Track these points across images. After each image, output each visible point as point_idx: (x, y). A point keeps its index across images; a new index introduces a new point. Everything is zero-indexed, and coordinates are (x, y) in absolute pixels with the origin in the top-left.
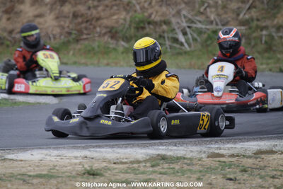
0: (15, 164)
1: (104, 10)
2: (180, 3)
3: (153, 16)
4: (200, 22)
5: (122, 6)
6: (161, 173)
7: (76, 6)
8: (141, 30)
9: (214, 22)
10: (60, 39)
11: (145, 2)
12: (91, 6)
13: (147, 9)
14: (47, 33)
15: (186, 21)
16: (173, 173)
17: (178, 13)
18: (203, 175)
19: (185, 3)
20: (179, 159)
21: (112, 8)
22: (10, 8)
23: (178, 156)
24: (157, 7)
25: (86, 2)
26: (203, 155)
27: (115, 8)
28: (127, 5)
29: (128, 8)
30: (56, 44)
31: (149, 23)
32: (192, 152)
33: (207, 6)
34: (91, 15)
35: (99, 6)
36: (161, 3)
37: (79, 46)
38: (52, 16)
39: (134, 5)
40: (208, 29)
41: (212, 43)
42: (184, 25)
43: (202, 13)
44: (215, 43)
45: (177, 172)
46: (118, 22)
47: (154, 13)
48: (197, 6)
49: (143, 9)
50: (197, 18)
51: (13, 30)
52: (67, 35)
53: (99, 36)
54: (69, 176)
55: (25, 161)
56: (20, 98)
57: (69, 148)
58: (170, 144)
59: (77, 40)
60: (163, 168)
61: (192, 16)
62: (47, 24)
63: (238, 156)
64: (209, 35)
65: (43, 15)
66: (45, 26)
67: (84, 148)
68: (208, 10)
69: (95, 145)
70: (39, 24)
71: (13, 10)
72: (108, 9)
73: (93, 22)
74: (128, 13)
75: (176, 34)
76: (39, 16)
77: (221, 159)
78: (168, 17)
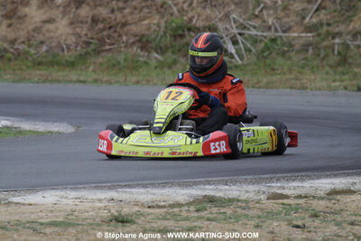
0: (23, 209)
1: (131, 13)
2: (228, 4)
3: (194, 21)
4: (254, 27)
5: (155, 8)
6: (208, 220)
7: (95, 8)
8: (178, 39)
9: (273, 28)
10: (76, 50)
11: (184, 2)
12: (116, 7)
13: (187, 11)
14: (59, 43)
15: (237, 27)
16: (225, 219)
17: (227, 16)
18: (262, 222)
19: (236, 4)
20: (231, 201)
21: (141, 10)
22: (11, 11)
23: (231, 197)
24: (199, 9)
25: (108, 3)
26: (262, 197)
27: (146, 10)
28: (162, 7)
29: (163, 10)
30: (70, 57)
31: (189, 30)
32: (248, 192)
33: (263, 8)
34: (115, 20)
35: (124, 8)
36: (203, 4)
37: (100, 60)
38: (65, 21)
39: (170, 7)
40: (265, 37)
41: (270, 54)
42: (235, 31)
43: (257, 16)
44: (274, 55)
45: (230, 218)
46: (149, 29)
47: (196, 17)
48: (251, 7)
49: (181, 11)
50: (250, 23)
51: (16, 40)
52: (84, 45)
53: (126, 46)
54: (92, 224)
55: (35, 205)
56: (27, 126)
57: (90, 188)
58: (219, 182)
59: (99, 53)
60: (211, 213)
61: (244, 20)
62: (59, 32)
63: (306, 197)
64: (266, 44)
65: (54, 20)
66: (57, 35)
67: (110, 188)
68: (265, 12)
69: (124, 184)
70: (48, 31)
71: (15, 14)
72: (138, 11)
73: (118, 29)
74: (162, 16)
75: (225, 43)
76: (49, 21)
77: (285, 201)
78: (213, 22)
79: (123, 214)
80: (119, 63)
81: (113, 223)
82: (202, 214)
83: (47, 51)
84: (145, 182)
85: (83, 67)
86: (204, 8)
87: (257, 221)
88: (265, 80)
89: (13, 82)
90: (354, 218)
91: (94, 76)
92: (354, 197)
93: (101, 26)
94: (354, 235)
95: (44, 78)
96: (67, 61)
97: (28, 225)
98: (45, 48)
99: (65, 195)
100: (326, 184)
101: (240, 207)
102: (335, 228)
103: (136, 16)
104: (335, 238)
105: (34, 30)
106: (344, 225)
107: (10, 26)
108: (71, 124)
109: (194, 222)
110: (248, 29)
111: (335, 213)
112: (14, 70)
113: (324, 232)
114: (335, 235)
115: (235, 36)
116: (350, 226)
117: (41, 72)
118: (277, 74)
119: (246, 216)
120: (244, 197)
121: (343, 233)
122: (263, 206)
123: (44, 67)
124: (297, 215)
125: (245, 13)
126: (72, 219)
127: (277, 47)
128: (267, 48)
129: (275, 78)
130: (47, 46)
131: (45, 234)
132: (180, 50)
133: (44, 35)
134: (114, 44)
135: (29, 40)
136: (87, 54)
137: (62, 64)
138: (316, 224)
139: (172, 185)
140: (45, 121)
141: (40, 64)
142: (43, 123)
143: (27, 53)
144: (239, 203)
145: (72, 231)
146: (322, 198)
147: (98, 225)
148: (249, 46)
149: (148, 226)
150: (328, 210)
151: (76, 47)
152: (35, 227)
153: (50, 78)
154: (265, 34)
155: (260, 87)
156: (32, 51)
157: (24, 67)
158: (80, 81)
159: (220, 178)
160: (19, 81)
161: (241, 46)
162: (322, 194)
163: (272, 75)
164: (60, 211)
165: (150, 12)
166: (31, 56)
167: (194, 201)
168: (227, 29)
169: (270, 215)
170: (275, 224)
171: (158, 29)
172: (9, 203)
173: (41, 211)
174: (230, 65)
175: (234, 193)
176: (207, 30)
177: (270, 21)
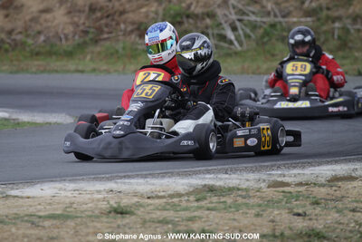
0: (21, 202)
3: (193, 8)
4: (253, 13)
6: (208, 209)
8: (177, 26)
9: (272, 13)
10: (74, 40)
14: (57, 33)
15: (236, 13)
16: (225, 209)
17: (225, 2)
18: (263, 211)
20: (231, 190)
23: (231, 185)
26: (263, 185)
30: (68, 46)
31: (188, 16)
32: (248, 180)
34: (113, 8)
37: (98, 49)
38: (62, 11)
40: (264, 23)
41: (270, 40)
42: (234, 17)
43: (256, 2)
44: (274, 40)
45: (230, 207)
46: (147, 16)
47: (194, 4)
50: (249, 8)
51: (13, 30)
52: (82, 35)
53: (124, 35)
54: (90, 217)
55: (33, 197)
56: (25, 117)
57: (89, 180)
58: (219, 171)
59: (96, 42)
60: (211, 203)
61: (243, 5)
62: (56, 22)
63: (307, 184)
64: (265, 30)
65: (51, 9)
66: (54, 24)
67: (109, 179)
69: (123, 174)
70: (46, 21)
71: (11, 4)
73: (116, 17)
74: (160, 4)
75: (223, 29)
76: (46, 11)
77: (286, 189)
78: (212, 8)
79: (122, 205)
80: (117, 52)
81: (113, 214)
82: (202, 203)
83: (44, 41)
84: (144, 173)
85: (81, 57)
87: (258, 210)
88: (265, 66)
89: (11, 73)
90: (355, 204)
91: (92, 65)
92: (355, 184)
93: (99, 14)
94: (356, 222)
95: (42, 68)
96: (65, 51)
97: (26, 218)
98: (42, 38)
99: (63, 187)
100: (326, 170)
101: (240, 196)
102: (336, 215)
103: (134, 4)
104: (336, 225)
105: (31, 20)
106: (346, 212)
107: (7, 16)
108: (70, 115)
109: (194, 211)
110: (248, 15)
111: (336, 200)
112: (12, 61)
113: (325, 220)
114: (337, 223)
115: (234, 22)
116: (352, 213)
117: (39, 63)
119: (246, 205)
121: (345, 220)
122: (264, 195)
123: (42, 57)
124: (298, 202)
126: (71, 212)
127: (276, 33)
128: (266, 34)
130: (45, 36)
131: (44, 227)
133: (41, 24)
134: (111, 33)
135: (26, 30)
136: (85, 43)
137: (60, 54)
138: (317, 212)
139: (172, 175)
140: (44, 112)
141: (38, 54)
142: (42, 114)
143: (23, 44)
144: (240, 192)
145: (71, 223)
146: (323, 185)
147: (97, 217)
148: (248, 31)
149: (147, 217)
150: (329, 197)
151: (74, 36)
152: (33, 220)
153: (48, 68)
154: (265, 20)
155: (260, 74)
156: (30, 41)
157: (22, 58)
158: (78, 71)
159: (219, 167)
160: (17, 72)
161: (241, 32)
162: (323, 181)
163: (272, 61)
164: (58, 203)
166: (29, 46)
167: (193, 191)
168: (225, 15)
169: (271, 203)
170: (276, 212)
171: (155, 16)
172: (7, 196)
173: (40, 204)
174: (230, 51)
175: (234, 181)
176: (205, 17)
177: (269, 6)
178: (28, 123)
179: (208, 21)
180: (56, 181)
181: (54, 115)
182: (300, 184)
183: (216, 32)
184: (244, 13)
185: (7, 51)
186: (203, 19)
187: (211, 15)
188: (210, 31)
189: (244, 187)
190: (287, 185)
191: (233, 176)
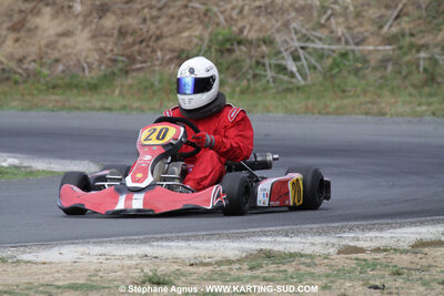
0: (34, 268)
1: (168, 24)
2: (287, 10)
3: (246, 32)
4: (320, 39)
5: (196, 16)
6: (265, 279)
7: (123, 18)
8: (226, 54)
9: (343, 39)
10: (100, 70)
11: (233, 9)
12: (148, 16)
13: (236, 21)
14: (79, 61)
15: (299, 40)
16: (285, 280)
17: (286, 25)
18: (332, 282)
19: (297, 10)
20: (293, 256)
21: (179, 19)
22: (20, 22)
23: (292, 251)
24: (252, 18)
25: (138, 11)
26: (331, 250)
27: (185, 20)
28: (205, 14)
29: (206, 19)
30: (92, 78)
31: (239, 43)
32: (313, 244)
33: (331, 15)
34: (148, 31)
35: (159, 17)
36: (257, 11)
37: (130, 81)
38: (86, 34)
39: (216, 14)
40: (333, 51)
41: (339, 72)
42: (296, 44)
43: (323, 26)
44: (345, 73)
45: (292, 277)
46: (189, 42)
47: (248, 27)
48: (315, 14)
49: (230, 20)
50: (315, 33)
51: (24, 58)
52: (110, 64)
53: (161, 64)
55: (50, 263)
56: (40, 165)
57: (118, 242)
58: (278, 233)
59: (127, 72)
60: (268, 271)
61: (307, 30)
62: (78, 47)
63: (385, 250)
64: (334, 60)
65: (72, 33)
66: (75, 51)
67: (143, 242)
68: (333, 20)
69: (160, 236)
70: (65, 46)
71: (23, 26)
72: (174, 21)
73: (151, 43)
74: (206, 27)
75: (283, 58)
76: (66, 34)
77: (360, 256)
78: (269, 33)
79: (158, 274)
80: (152, 85)
81: (147, 284)
82: (257, 272)
83: (63, 72)
84: (186, 234)
85: (108, 91)
86: (258, 15)
87: (325, 280)
88: (334, 105)
89: (22, 110)
93: (130, 39)
95: (60, 104)
96: (88, 84)
97: (41, 289)
98: (60, 67)
99: (87, 251)
100: (409, 234)
101: (304, 263)
102: (422, 289)
103: (174, 26)
105: (47, 46)
106: (434, 285)
107: (17, 40)
108: (94, 162)
109: (247, 282)
110: (313, 42)
111: (422, 270)
112: (23, 95)
115: (296, 50)
116: (441, 287)
117: (56, 97)
118: (348, 97)
119: (312, 275)
120: (308, 251)
121: (432, 295)
122: (333, 262)
123: (60, 91)
124: (375, 272)
125: (309, 21)
126: (96, 281)
127: (347, 63)
128: (336, 64)
129: (346, 102)
130: (64, 65)
132: (228, 69)
133: (59, 51)
134: (145, 62)
135: (41, 58)
136: (113, 74)
137: (83, 88)
138: (398, 284)
139: (220, 237)
140: (63, 158)
141: (54, 87)
142: (59, 161)
143: (37, 74)
144: (303, 260)
145: (96, 295)
146: (406, 252)
148: (313, 61)
150: (413, 266)
151: (99, 66)
152: (50, 291)
153: (67, 105)
154: (333, 47)
155: (327, 113)
156: (45, 71)
157: (35, 92)
158: (104, 109)
159: (278, 228)
160: (29, 109)
161: (304, 62)
162: (405, 246)
163: (343, 98)
164: (81, 271)
165: (190, 22)
166: (44, 77)
167: (246, 257)
168: (286, 42)
169: (341, 273)
170: (348, 284)
171: (200, 43)
172: (18, 262)
173: (58, 272)
174: (291, 86)
175: (296, 246)
176: (261, 43)
177: (340, 31)
178: (44, 171)
179: (264, 48)
180: (77, 243)
181: (74, 162)
182: (378, 250)
183: (273, 61)
184: (308, 39)
185: (16, 83)
186: (259, 46)
187: (269, 42)
188: (266, 61)
189: (309, 252)
190: (361, 250)
191: (295, 239)
